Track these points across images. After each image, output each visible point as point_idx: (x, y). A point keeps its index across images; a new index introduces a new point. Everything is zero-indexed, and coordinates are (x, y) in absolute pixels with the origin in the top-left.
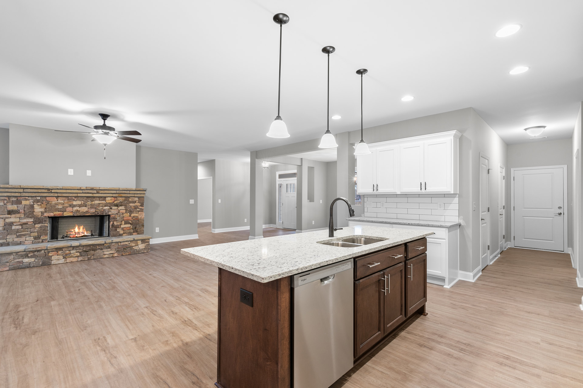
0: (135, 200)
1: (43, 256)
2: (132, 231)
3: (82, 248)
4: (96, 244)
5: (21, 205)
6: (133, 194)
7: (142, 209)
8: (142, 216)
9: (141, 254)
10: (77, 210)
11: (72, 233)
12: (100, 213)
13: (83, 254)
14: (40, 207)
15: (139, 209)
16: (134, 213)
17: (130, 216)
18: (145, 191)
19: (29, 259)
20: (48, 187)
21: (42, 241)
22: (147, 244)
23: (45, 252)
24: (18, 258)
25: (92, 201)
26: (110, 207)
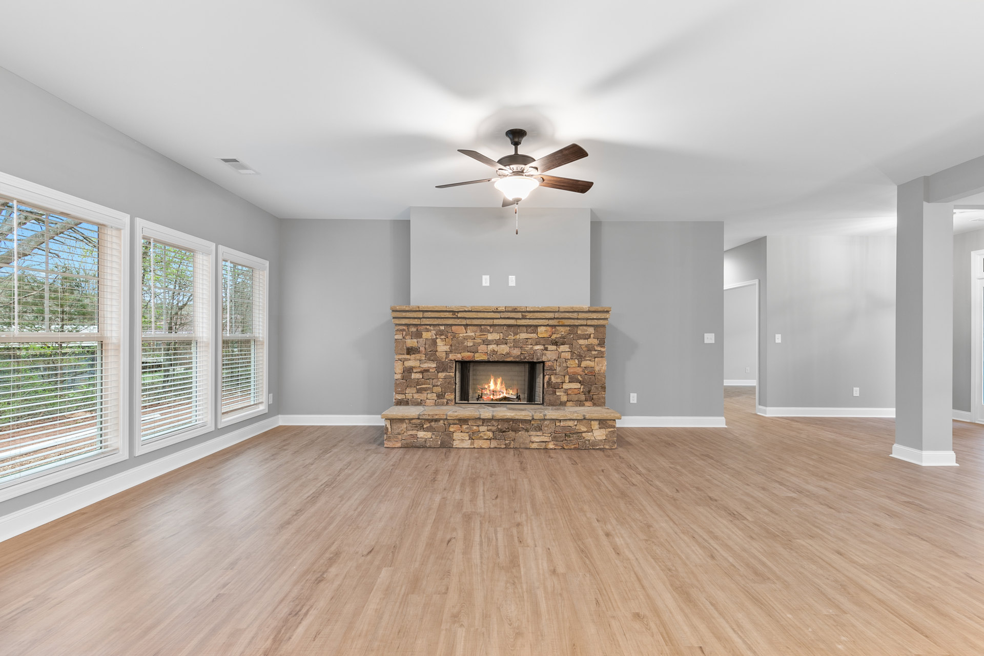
0: (587, 333)
1: (442, 431)
2: (583, 397)
3: (495, 424)
4: (518, 419)
5: (422, 339)
6: (583, 319)
7: (602, 352)
8: (602, 366)
9: (598, 451)
10: (494, 351)
11: (486, 393)
12: (527, 358)
13: (498, 434)
14: (444, 343)
15: (596, 353)
16: (587, 360)
17: (579, 366)
18: (607, 312)
19: (424, 433)
20: (452, 308)
21: (447, 403)
22: (609, 432)
23: (444, 424)
24: (412, 429)
25: (516, 334)
26: (544, 345)
